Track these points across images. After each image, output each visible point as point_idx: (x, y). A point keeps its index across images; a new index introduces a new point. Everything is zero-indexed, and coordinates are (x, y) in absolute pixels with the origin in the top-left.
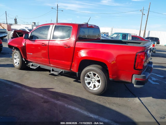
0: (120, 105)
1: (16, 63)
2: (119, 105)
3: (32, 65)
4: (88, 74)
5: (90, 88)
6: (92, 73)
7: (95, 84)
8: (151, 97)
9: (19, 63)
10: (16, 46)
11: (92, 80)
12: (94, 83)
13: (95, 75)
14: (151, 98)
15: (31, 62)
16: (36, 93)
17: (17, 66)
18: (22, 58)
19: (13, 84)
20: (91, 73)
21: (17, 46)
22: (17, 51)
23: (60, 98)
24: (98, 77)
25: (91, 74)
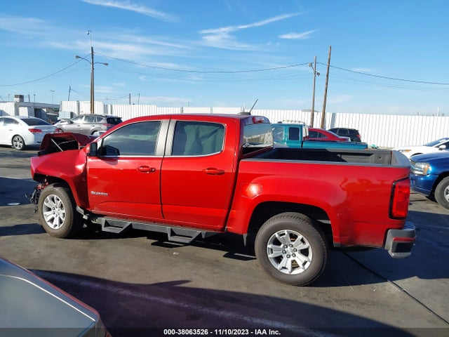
0: (363, 304)
1: (52, 220)
2: (361, 303)
3: (107, 224)
4: (277, 236)
5: (284, 271)
6: (286, 233)
7: (296, 259)
8: (416, 277)
9: (63, 219)
10: (60, 175)
11: (286, 249)
12: (292, 258)
13: (293, 237)
14: (415, 279)
15: (102, 216)
16: (152, 298)
17: (57, 228)
18: (74, 206)
19: (74, 281)
20: (284, 234)
21: (63, 176)
22: (57, 189)
23: (220, 303)
24: (302, 241)
25: (284, 236)
